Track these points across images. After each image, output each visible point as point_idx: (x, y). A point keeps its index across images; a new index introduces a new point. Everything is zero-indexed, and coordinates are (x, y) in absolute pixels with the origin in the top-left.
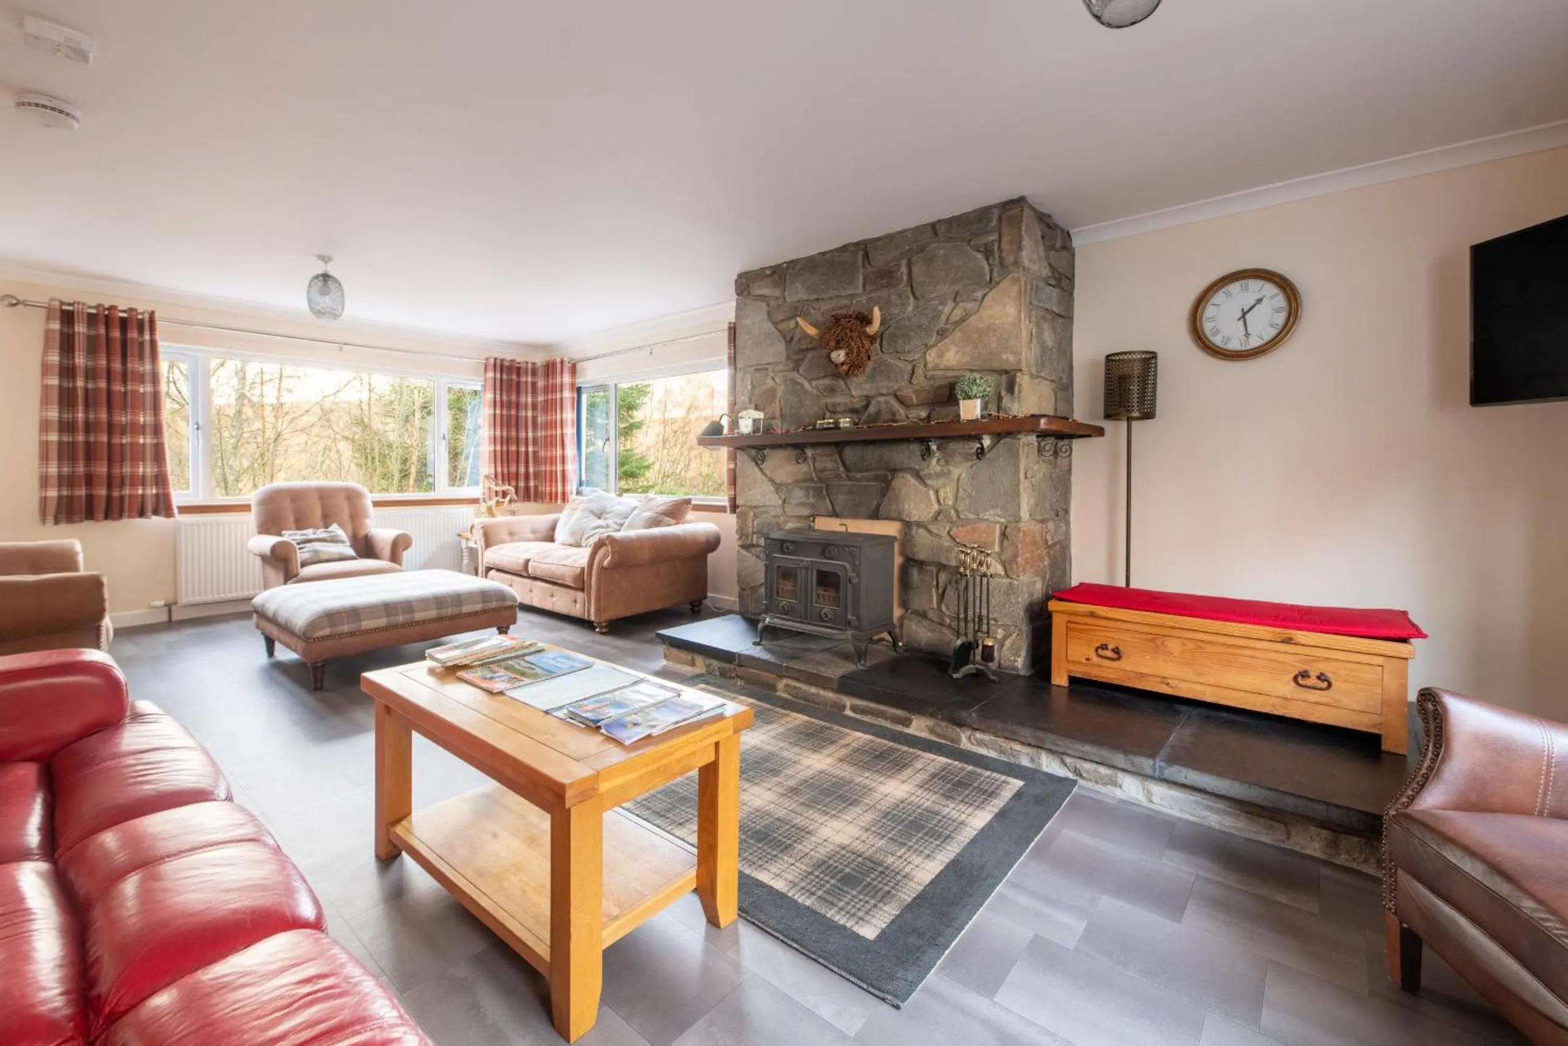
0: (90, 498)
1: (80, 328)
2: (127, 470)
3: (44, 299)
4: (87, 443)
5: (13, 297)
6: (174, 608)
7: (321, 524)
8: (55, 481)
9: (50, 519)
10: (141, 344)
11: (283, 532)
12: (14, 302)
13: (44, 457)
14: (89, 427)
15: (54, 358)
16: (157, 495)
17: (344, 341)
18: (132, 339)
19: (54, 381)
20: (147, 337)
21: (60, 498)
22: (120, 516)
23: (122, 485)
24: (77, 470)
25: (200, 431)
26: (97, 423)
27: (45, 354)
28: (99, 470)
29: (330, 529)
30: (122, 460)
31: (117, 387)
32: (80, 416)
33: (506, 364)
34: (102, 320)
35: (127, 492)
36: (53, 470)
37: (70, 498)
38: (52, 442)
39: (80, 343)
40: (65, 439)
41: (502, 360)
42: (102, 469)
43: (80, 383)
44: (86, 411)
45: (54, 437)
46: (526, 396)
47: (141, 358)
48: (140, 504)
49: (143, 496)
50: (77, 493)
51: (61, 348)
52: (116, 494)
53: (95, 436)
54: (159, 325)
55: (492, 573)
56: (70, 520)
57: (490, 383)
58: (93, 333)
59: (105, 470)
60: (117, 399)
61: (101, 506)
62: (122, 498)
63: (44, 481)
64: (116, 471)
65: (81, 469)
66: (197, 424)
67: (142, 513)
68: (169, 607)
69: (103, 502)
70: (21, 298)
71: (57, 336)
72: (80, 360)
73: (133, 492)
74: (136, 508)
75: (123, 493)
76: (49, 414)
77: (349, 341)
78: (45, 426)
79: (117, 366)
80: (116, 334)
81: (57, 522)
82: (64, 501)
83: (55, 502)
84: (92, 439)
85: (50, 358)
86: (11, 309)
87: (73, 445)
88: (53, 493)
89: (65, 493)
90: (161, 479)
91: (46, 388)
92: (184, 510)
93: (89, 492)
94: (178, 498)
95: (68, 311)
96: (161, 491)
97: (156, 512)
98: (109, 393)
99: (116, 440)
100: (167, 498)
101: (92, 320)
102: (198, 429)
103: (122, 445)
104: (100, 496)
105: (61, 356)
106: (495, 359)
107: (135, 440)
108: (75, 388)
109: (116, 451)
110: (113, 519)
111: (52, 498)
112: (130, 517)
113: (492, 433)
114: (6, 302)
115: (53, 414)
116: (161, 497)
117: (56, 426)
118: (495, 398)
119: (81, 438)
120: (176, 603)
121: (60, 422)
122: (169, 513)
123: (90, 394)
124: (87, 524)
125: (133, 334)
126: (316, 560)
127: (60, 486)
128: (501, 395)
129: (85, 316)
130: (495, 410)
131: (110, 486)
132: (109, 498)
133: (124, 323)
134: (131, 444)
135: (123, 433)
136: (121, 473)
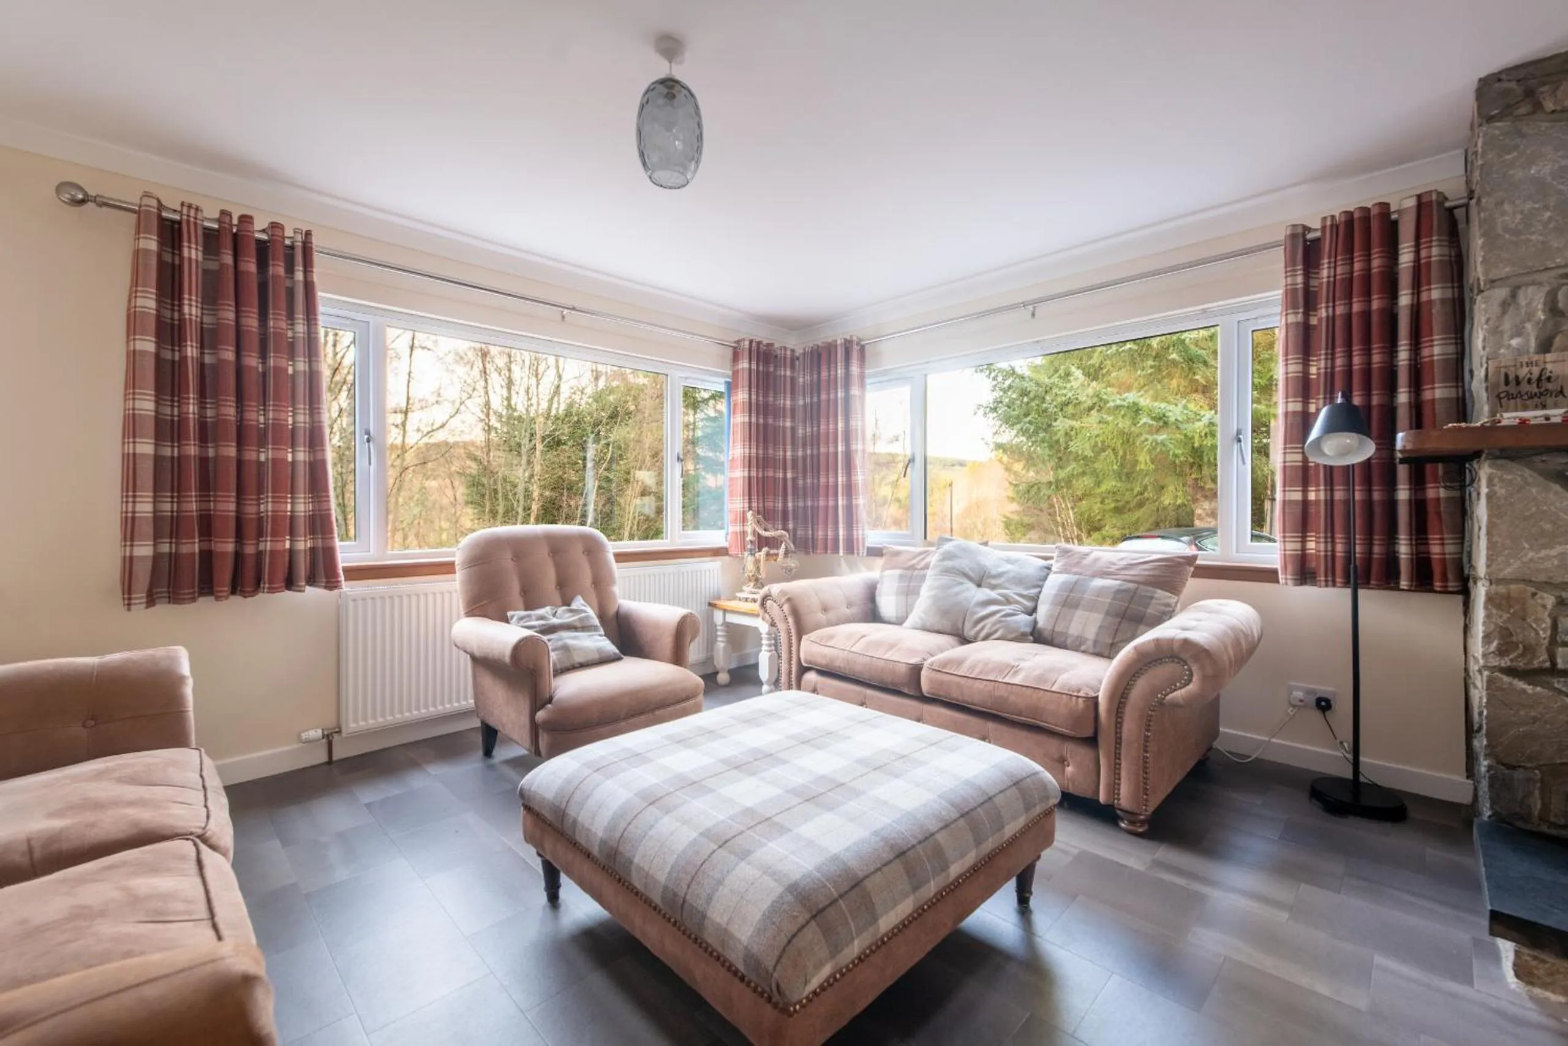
0: (207, 557)
1: (192, 252)
2: (268, 507)
3: (133, 198)
4: (204, 461)
5: (81, 189)
6: (336, 737)
7: (556, 597)
8: (148, 529)
9: (140, 596)
10: (291, 292)
11: (509, 614)
12: (80, 196)
13: (130, 485)
14: (205, 433)
15: (148, 303)
16: (313, 550)
17: (570, 303)
18: (276, 277)
19: (148, 345)
20: (299, 276)
21: (157, 557)
22: (257, 587)
23: (260, 534)
24: (185, 506)
25: (371, 444)
26: (219, 422)
27: (133, 295)
28: (221, 506)
29: (574, 606)
30: (260, 490)
31: (252, 361)
32: (192, 408)
33: (763, 348)
34: (228, 241)
35: (267, 545)
36: (145, 508)
37: (175, 558)
38: (142, 455)
39: (192, 281)
40: (167, 452)
41: (759, 343)
42: (228, 506)
43: (191, 351)
44: (202, 406)
45: (146, 448)
46: (785, 397)
47: (291, 316)
48: (287, 565)
49: (292, 552)
50: (185, 549)
51: (160, 287)
52: (250, 549)
53: (216, 447)
54: (319, 261)
55: (811, 677)
56: (175, 598)
57: (743, 379)
58: (213, 266)
59: (232, 507)
60: (252, 387)
61: (224, 573)
62: (260, 554)
63: (130, 529)
64: (250, 510)
65: (192, 506)
66: (368, 433)
67: (290, 583)
68: (329, 739)
69: (229, 563)
70: (92, 192)
71: (153, 262)
72: (191, 309)
73: (279, 546)
74: (281, 573)
75: (262, 547)
76: (138, 404)
77: (576, 305)
78: (131, 426)
79: (252, 322)
80: (250, 266)
81: (151, 601)
82: (165, 564)
83: (149, 565)
84: (211, 453)
85: (140, 302)
86: (76, 209)
87: (179, 462)
88: (144, 550)
89: (165, 548)
90: (319, 524)
91: (133, 356)
92: (357, 573)
93: (205, 546)
94: (346, 554)
95: (173, 222)
96: (320, 543)
97: (312, 581)
98: (240, 370)
99: (250, 455)
100: (329, 553)
101: (211, 240)
102: (368, 441)
103: (260, 464)
104: (224, 554)
105: (159, 301)
106: (751, 342)
107: (280, 455)
108: (184, 359)
109: (250, 474)
110: (244, 594)
111: (143, 558)
112: (272, 590)
113: (747, 451)
114: (66, 197)
115: (147, 405)
116: (320, 556)
117: (150, 426)
118: (750, 399)
119: (192, 450)
120: (339, 732)
121: (158, 420)
122: (332, 583)
123: (208, 373)
124: (205, 604)
125: (277, 269)
126: (567, 664)
127: (157, 537)
128: (757, 395)
129: (200, 232)
130: (750, 416)
131: (239, 536)
132: (238, 556)
133: (263, 250)
134: (275, 461)
135: (262, 443)
136: (259, 513)
